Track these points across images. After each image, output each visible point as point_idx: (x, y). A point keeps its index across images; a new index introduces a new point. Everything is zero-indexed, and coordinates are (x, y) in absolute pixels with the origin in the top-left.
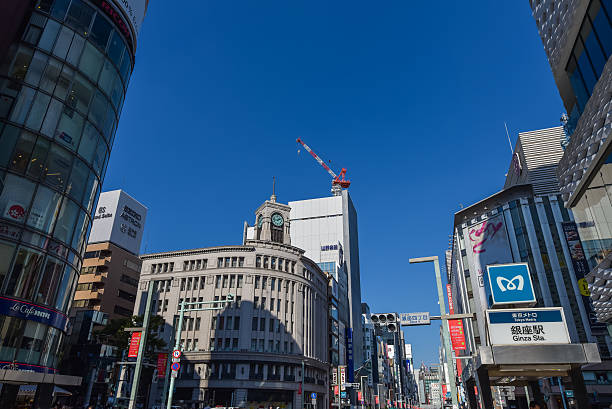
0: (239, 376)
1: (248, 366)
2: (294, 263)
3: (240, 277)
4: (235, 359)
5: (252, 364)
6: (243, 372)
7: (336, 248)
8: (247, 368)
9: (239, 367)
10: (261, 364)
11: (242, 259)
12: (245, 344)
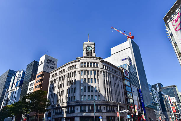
0: (76, 111)
1: (80, 107)
2: (97, 63)
3: (75, 72)
4: (74, 104)
5: (81, 106)
6: (77, 110)
7: (127, 59)
8: (79, 108)
9: (76, 108)
10: (85, 105)
11: (76, 65)
12: (78, 98)
